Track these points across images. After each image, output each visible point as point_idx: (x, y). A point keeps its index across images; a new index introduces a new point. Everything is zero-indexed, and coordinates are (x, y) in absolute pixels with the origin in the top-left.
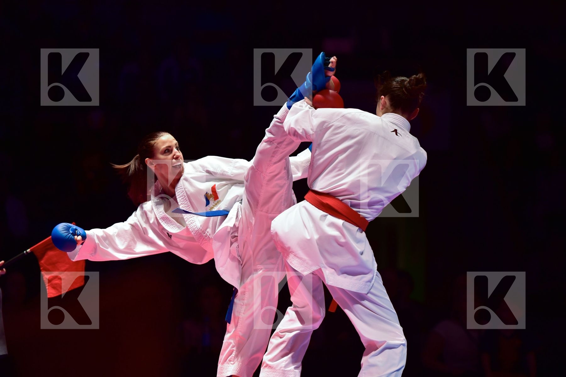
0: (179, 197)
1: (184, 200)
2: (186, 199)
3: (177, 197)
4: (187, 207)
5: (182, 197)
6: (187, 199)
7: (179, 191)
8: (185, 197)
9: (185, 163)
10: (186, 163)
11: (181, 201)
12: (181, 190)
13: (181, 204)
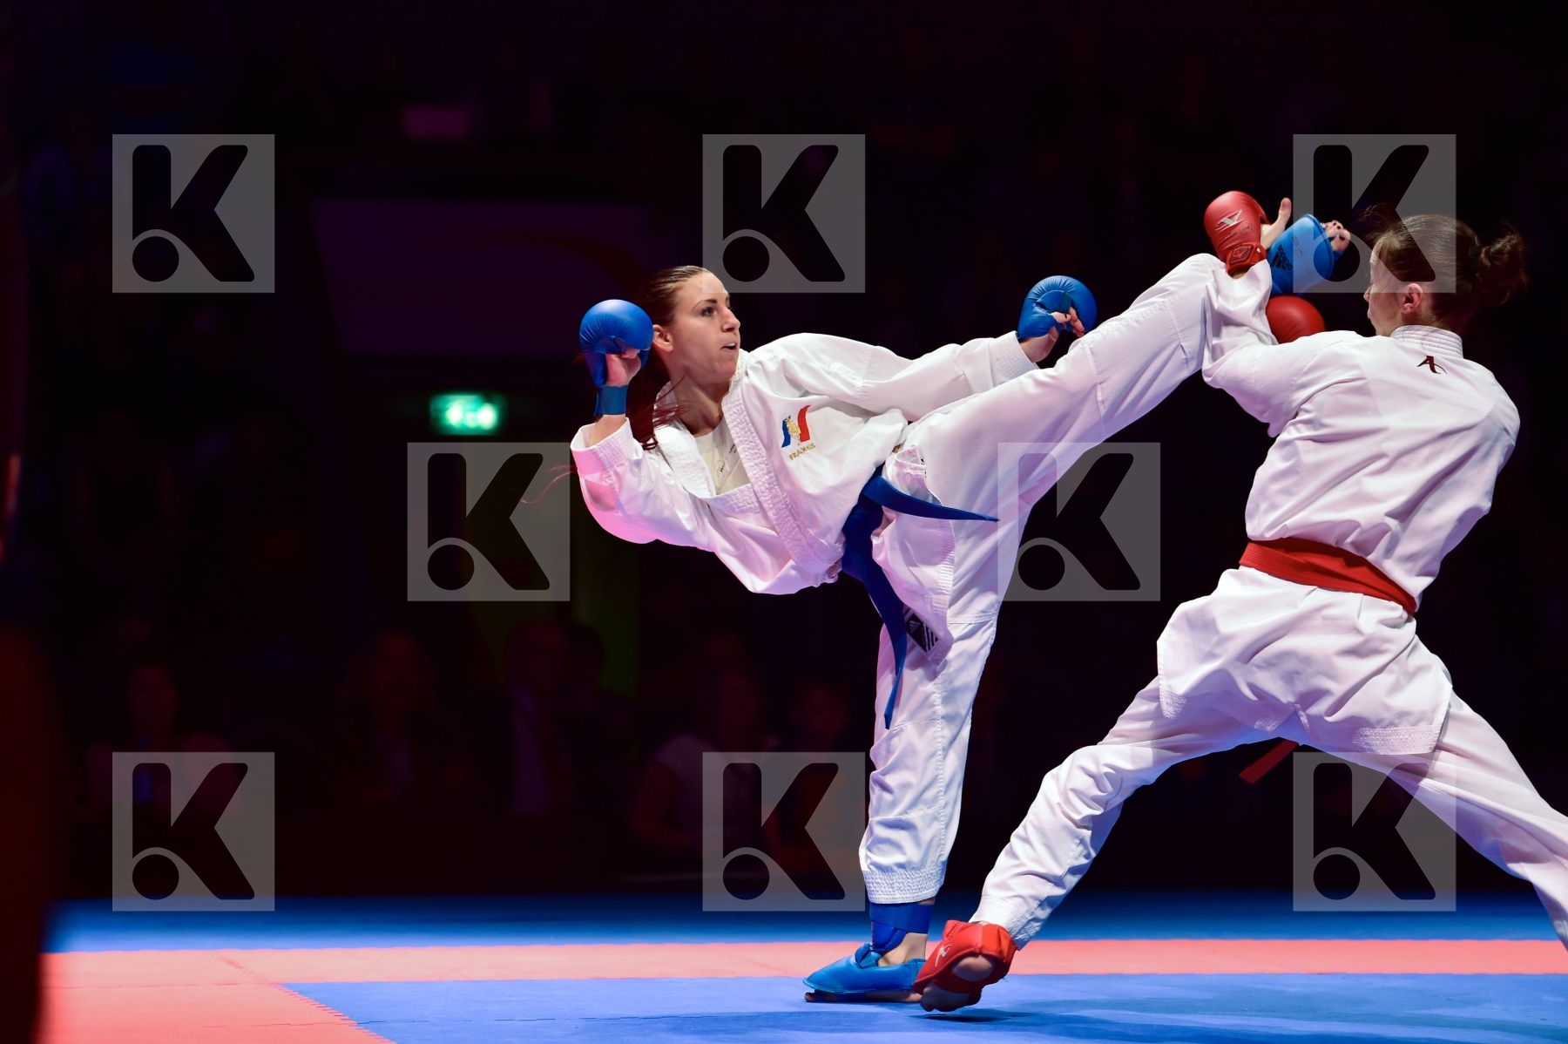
0: (735, 426)
1: (746, 432)
2: (750, 430)
3: (729, 426)
4: (753, 449)
5: (740, 426)
6: (753, 430)
7: (735, 410)
8: (748, 424)
9: (744, 349)
10: (746, 352)
11: (740, 434)
12: (738, 408)
13: (740, 441)
